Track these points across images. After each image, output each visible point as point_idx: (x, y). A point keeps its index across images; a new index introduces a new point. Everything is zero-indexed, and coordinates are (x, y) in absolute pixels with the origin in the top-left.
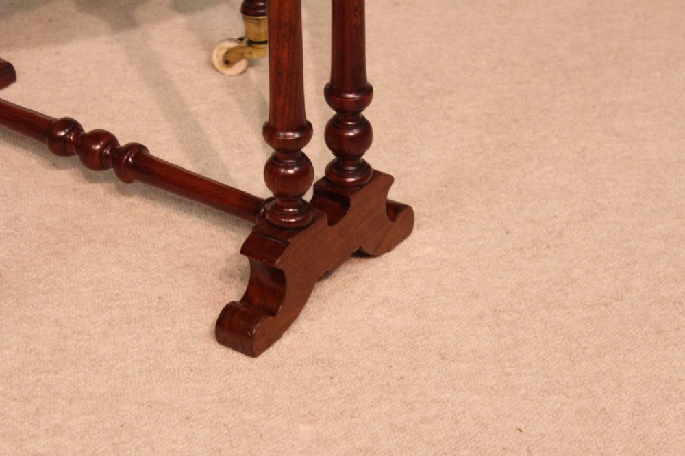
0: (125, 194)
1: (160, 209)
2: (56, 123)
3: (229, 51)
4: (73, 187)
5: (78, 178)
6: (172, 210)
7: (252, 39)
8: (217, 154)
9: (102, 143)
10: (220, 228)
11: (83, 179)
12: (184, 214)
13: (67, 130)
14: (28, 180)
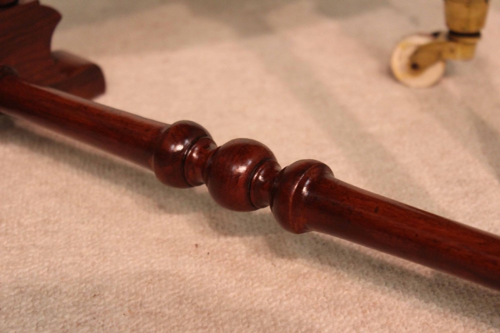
0: (283, 256)
1: (348, 283)
2: (167, 132)
3: (419, 50)
4: (194, 242)
5: (201, 228)
6: (370, 284)
7: (457, 28)
8: (427, 193)
9: (250, 162)
10: (467, 320)
11: (209, 229)
12: (394, 292)
13: (187, 142)
14: (118, 229)
